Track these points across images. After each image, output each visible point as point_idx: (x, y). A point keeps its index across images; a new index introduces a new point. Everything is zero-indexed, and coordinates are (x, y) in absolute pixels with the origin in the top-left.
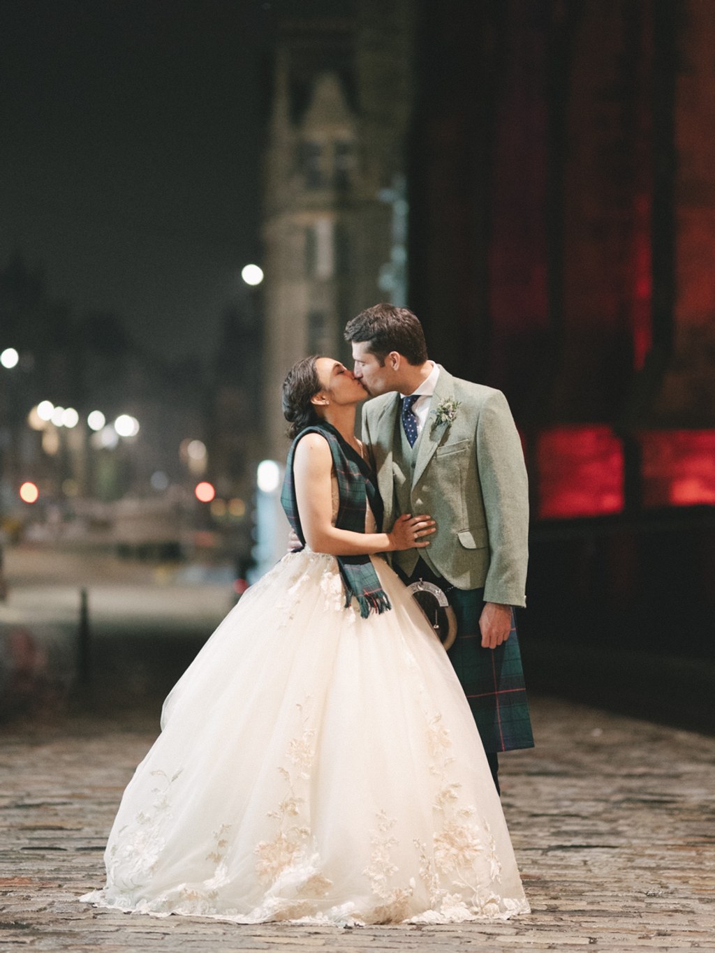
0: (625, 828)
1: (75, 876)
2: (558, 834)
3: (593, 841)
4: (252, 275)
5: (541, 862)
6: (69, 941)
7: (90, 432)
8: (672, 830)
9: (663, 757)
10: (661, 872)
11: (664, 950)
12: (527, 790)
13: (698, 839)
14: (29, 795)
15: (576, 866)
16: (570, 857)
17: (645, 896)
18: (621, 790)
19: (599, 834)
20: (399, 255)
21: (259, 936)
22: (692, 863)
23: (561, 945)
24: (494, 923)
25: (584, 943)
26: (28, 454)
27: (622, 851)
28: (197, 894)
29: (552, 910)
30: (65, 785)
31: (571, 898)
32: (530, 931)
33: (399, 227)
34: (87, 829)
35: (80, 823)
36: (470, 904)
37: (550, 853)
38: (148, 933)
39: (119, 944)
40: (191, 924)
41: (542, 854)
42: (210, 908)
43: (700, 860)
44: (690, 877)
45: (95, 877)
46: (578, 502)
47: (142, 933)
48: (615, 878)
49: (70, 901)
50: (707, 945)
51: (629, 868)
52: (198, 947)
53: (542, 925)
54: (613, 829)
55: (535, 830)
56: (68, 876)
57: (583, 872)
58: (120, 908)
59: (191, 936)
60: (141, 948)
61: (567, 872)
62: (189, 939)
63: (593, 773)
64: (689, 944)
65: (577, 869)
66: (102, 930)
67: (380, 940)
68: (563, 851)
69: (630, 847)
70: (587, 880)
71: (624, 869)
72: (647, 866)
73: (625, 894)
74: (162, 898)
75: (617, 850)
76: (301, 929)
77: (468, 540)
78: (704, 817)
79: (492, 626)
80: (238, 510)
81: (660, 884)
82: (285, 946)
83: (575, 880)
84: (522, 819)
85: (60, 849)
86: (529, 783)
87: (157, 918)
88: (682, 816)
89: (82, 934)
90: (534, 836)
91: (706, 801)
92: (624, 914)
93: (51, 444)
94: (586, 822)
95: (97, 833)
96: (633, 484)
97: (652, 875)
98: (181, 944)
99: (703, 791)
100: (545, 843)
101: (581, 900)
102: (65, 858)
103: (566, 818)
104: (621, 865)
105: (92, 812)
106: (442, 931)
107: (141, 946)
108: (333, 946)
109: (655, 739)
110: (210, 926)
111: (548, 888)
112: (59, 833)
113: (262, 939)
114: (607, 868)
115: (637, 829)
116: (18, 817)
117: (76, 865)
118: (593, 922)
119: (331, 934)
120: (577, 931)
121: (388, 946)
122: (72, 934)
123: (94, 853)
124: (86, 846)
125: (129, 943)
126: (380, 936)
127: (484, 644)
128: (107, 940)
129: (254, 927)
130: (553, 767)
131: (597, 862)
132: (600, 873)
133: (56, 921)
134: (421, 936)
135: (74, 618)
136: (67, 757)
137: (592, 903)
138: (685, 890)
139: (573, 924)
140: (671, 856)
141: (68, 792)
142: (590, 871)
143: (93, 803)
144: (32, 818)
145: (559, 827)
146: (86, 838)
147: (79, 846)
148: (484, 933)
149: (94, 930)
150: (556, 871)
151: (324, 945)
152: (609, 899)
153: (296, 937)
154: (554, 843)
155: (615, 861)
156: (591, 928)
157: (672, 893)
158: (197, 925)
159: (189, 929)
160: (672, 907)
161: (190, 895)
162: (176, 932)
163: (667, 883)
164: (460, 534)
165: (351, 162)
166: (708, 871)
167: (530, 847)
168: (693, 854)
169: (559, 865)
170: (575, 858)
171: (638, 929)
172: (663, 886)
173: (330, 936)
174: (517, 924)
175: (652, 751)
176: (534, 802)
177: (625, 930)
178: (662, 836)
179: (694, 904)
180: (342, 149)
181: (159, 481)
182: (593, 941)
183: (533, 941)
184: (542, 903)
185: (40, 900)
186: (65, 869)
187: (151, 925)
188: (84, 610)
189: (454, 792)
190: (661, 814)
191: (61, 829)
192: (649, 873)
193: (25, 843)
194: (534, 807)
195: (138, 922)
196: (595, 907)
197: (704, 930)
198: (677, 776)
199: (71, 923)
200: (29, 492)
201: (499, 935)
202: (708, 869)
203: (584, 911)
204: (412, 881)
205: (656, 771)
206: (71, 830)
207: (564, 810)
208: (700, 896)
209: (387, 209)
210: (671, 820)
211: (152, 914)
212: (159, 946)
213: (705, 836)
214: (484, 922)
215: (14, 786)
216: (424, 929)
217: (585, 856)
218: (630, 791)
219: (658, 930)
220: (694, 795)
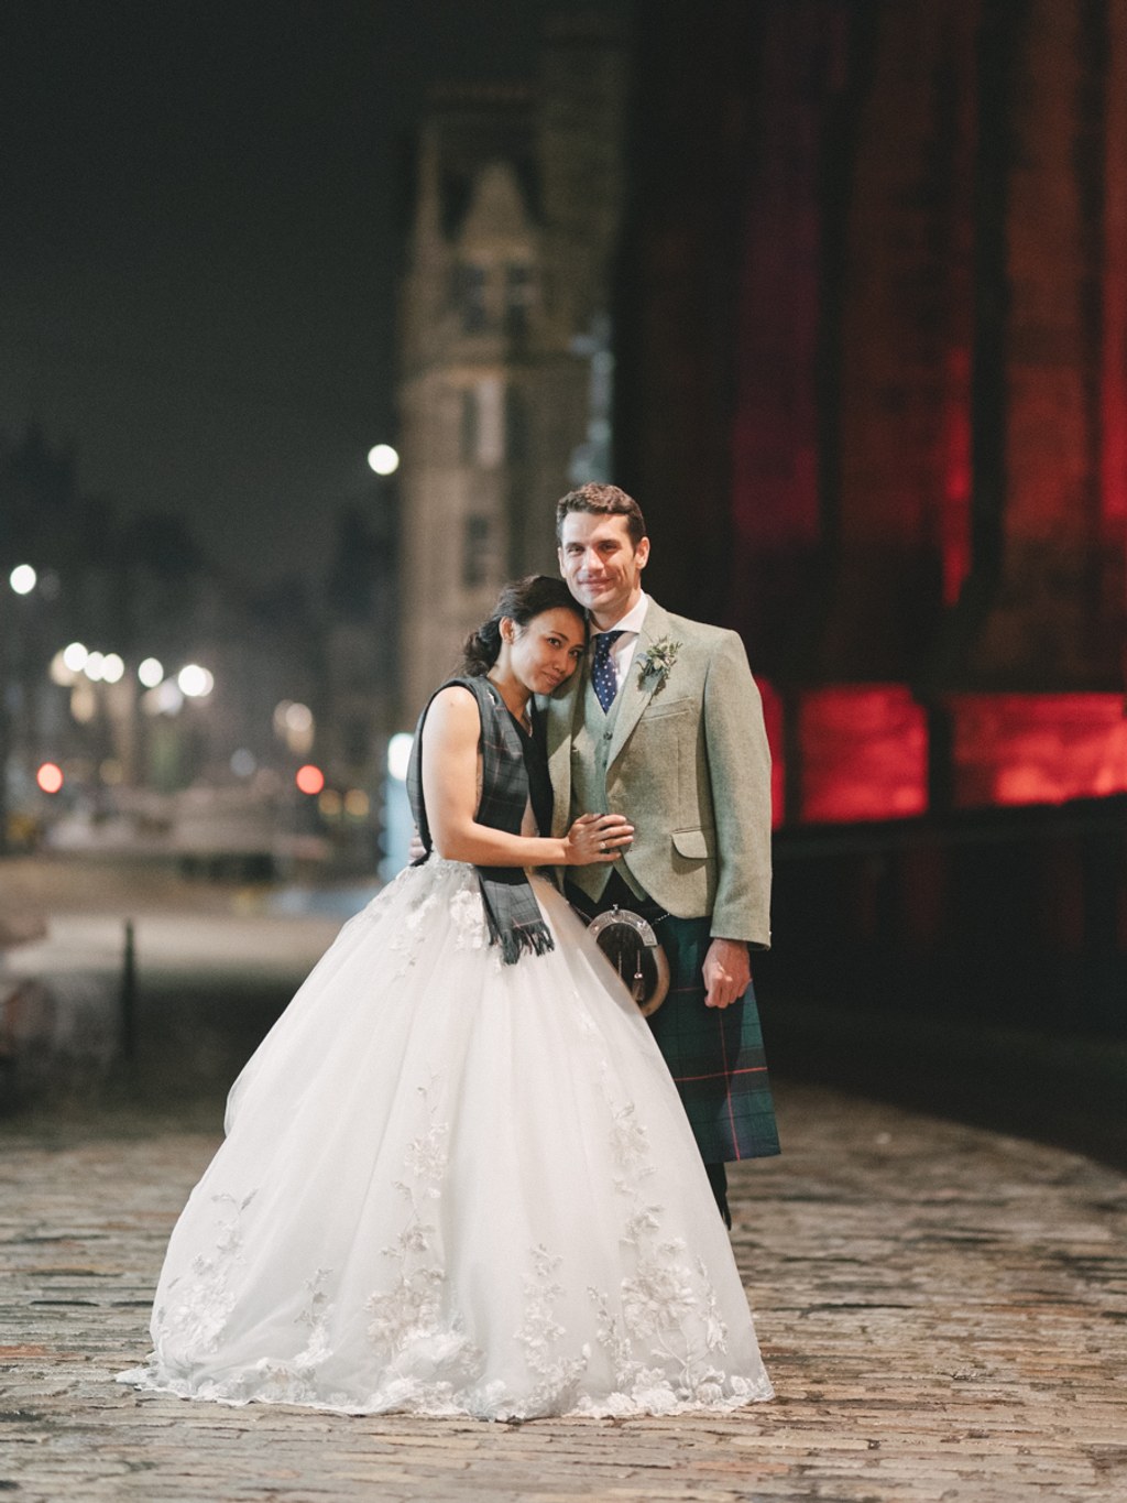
0: (923, 1279)
1: (110, 1344)
2: (824, 1287)
3: (876, 1298)
4: (383, 459)
5: (799, 1328)
6: (100, 1440)
7: (142, 690)
8: (991, 1282)
9: (980, 1177)
10: (976, 1344)
11: (979, 1460)
12: (778, 1222)
13: (1031, 1296)
14: (44, 1225)
15: (851, 1334)
16: (841, 1320)
17: (952, 1379)
18: (918, 1223)
19: (885, 1288)
20: (600, 432)
21: (382, 1434)
22: (1020, 1332)
23: (826, 1451)
24: (728, 1418)
25: (860, 1448)
27: (919, 1312)
28: (286, 1371)
29: (814, 1400)
30: (97, 1210)
31: (843, 1382)
32: (781, 1430)
33: (600, 391)
34: (128, 1275)
35: (118, 1266)
36: (677, 1386)
37: (812, 1316)
38: (216, 1429)
39: (173, 1444)
40: (281, 1416)
41: (801, 1317)
42: (306, 1391)
43: (1033, 1327)
44: (1018, 1352)
45: (139, 1346)
46: (859, 799)
47: (208, 1428)
48: (907, 1352)
49: (102, 1380)
50: (1042, 1452)
51: (927, 1338)
52: (291, 1450)
53: (798, 1421)
54: (906, 1280)
55: (790, 1281)
56: (100, 1344)
57: (860, 1344)
58: (175, 1392)
59: (281, 1434)
60: (205, 1451)
61: (837, 1343)
62: (277, 1438)
63: (877, 1198)
64: (1016, 1450)
65: (852, 1340)
66: (149, 1424)
67: (559, 1442)
68: (831, 1312)
69: (931, 1306)
70: (866, 1355)
71: (922, 1339)
72: (955, 1335)
73: (921, 1376)
75: (910, 1312)
76: (443, 1424)
78: (1040, 1263)
81: (972, 1362)
82: (418, 1450)
83: (849, 1355)
84: (772, 1265)
85: (89, 1304)
86: (782, 1212)
87: (230, 1407)
88: (1007, 1262)
89: (121, 1431)
90: (790, 1289)
91: (1046, 1240)
92: (920, 1406)
93: (83, 706)
94: (865, 1269)
95: (144, 1280)
96: (940, 772)
97: (962, 1348)
98: (265, 1446)
99: (1037, 1225)
100: (804, 1301)
101: (857, 1384)
102: (96, 1317)
103: (837, 1264)
104: (915, 1334)
105: (138, 1249)
106: (651, 1429)
107: (206, 1448)
108: (490, 1449)
109: (969, 1149)
110: (310, 1419)
111: (808, 1366)
112: (86, 1280)
113: (387, 1438)
114: (895, 1338)
115: (942, 1280)
116: (26, 1257)
117: (112, 1328)
118: (875, 1417)
119: (488, 1432)
120: (850, 1430)
121: (572, 1450)
122: (104, 1430)
123: (140, 1310)
124: (128, 1300)
125: (188, 1444)
126: (560, 1436)
127: (709, 1001)
128: (156, 1440)
129: (374, 1422)
131: (881, 1328)
132: (887, 1344)
134: (621, 1436)
135: (115, 963)
136: (101, 1169)
137: (874, 1389)
138: (1010, 1371)
139: (845, 1419)
140: (990, 1320)
141: (102, 1220)
142: (871, 1341)
143: (141, 1237)
144: (47, 1257)
145: (827, 1277)
146: (128, 1288)
147: (117, 1300)
148: (714, 1433)
149: (138, 1423)
150: (820, 1342)
151: (477, 1448)
152: (897, 1384)
153: (436, 1436)
154: (819, 1300)
155: (908, 1327)
156: (872, 1426)
157: (990, 1376)
158: (290, 1418)
159: (278, 1424)
160: (990, 1396)
161: (276, 1374)
162: (258, 1428)
163: (984, 1361)
164: (674, 836)
165: (530, 294)
166: (1044, 1344)
167: (782, 1306)
168: (1023, 1317)
169: (825, 1333)
170: (848, 1322)
171: (942, 1428)
172: (978, 1365)
173: (487, 1436)
174: (762, 1419)
175: (965, 1166)
176: (789, 1240)
177: (922, 1429)
178: (977, 1291)
179: (1024, 1392)
180: (517, 276)
181: (242, 763)
182: (874, 1445)
183: (784, 1445)
184: (798, 1388)
185: (58, 1380)
186: (97, 1333)
187: (224, 1417)
188: (129, 952)
189: (654, 1220)
190: (975, 1259)
191: (90, 1274)
192: (957, 1346)
193: (38, 1293)
194: (787, 1247)
195: (203, 1413)
196: (878, 1396)
197: (1039, 1430)
198: (1001, 1204)
199: (103, 1413)
201: (735, 1435)
202: (1044, 1340)
203: (861, 1400)
204: (587, 1351)
205: (970, 1196)
206: (105, 1276)
207: (833, 1251)
208: (1032, 1381)
209: (583, 363)
210: (991, 1268)
211: (220, 1401)
212: (234, 1448)
213: (1040, 1292)
214: (714, 1415)
215: (23, 1212)
216: (625, 1425)
217: (863, 1320)
218: (931, 1224)
219: (970, 1430)
220: (1026, 1231)
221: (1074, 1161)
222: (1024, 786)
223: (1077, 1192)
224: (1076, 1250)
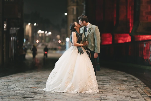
0: (111, 82)
2: (103, 83)
3: (107, 84)
4: (66, 14)
6: (41, 94)
9: (116, 74)
11: (115, 96)
12: (99, 78)
14: (37, 78)
17: (113, 90)
18: (111, 78)
19: (108, 83)
20: (84, 11)
26: (37, 36)
29: (102, 92)
30: (41, 76)
31: (104, 90)
33: (84, 8)
36: (92, 90)
39: (47, 95)
44: (119, 88)
46: (107, 43)
48: (110, 88)
49: (42, 90)
50: (121, 96)
52: (57, 95)
55: (100, 82)
58: (48, 91)
61: (104, 87)
63: (107, 76)
64: (119, 96)
66: (45, 93)
69: (112, 84)
70: (106, 88)
72: (114, 87)
73: (111, 90)
74: (53, 89)
77: (93, 44)
79: (96, 55)
80: (64, 44)
84: (98, 81)
85: (40, 84)
92: (111, 92)
93: (40, 35)
94: (106, 81)
95: (45, 82)
96: (113, 40)
98: (55, 95)
100: (101, 84)
106: (88, 94)
107: (50, 95)
109: (115, 72)
110: (59, 93)
111: (101, 89)
112: (40, 82)
115: (113, 82)
116: (35, 80)
117: (42, 86)
118: (107, 93)
120: (105, 94)
122: (42, 94)
123: (45, 84)
130: (102, 75)
132: (108, 87)
133: (40, 92)
137: (107, 91)
140: (117, 85)
141: (41, 77)
144: (37, 80)
150: (102, 87)
152: (109, 90)
154: (102, 84)
155: (110, 86)
159: (56, 93)
160: (117, 91)
167: (99, 84)
168: (120, 85)
170: (105, 85)
171: (112, 94)
172: (116, 89)
178: (116, 83)
179: (119, 91)
181: (54, 40)
182: (107, 95)
185: (38, 90)
187: (52, 93)
189: (90, 76)
193: (36, 83)
194: (100, 80)
195: (50, 92)
197: (121, 94)
199: (42, 92)
200: (38, 41)
202: (121, 87)
204: (84, 87)
205: (115, 76)
206: (42, 82)
207: (104, 80)
209: (83, 6)
210: (117, 81)
211: (52, 91)
212: (53, 95)
213: (121, 83)
215: (35, 76)
218: (112, 78)
219: (115, 94)
220: (120, 78)
221: (124, 73)
222: (120, 41)
223: (124, 75)
224: (124, 80)
